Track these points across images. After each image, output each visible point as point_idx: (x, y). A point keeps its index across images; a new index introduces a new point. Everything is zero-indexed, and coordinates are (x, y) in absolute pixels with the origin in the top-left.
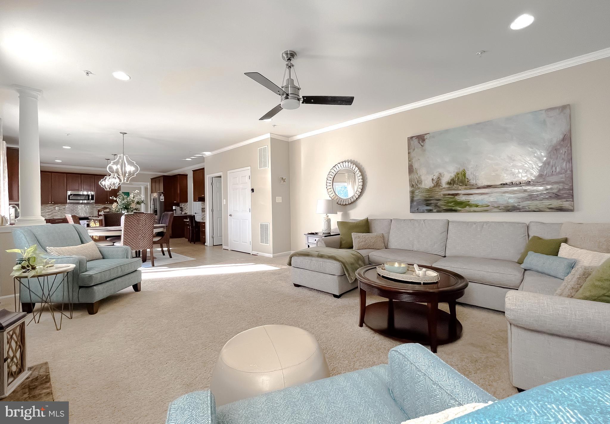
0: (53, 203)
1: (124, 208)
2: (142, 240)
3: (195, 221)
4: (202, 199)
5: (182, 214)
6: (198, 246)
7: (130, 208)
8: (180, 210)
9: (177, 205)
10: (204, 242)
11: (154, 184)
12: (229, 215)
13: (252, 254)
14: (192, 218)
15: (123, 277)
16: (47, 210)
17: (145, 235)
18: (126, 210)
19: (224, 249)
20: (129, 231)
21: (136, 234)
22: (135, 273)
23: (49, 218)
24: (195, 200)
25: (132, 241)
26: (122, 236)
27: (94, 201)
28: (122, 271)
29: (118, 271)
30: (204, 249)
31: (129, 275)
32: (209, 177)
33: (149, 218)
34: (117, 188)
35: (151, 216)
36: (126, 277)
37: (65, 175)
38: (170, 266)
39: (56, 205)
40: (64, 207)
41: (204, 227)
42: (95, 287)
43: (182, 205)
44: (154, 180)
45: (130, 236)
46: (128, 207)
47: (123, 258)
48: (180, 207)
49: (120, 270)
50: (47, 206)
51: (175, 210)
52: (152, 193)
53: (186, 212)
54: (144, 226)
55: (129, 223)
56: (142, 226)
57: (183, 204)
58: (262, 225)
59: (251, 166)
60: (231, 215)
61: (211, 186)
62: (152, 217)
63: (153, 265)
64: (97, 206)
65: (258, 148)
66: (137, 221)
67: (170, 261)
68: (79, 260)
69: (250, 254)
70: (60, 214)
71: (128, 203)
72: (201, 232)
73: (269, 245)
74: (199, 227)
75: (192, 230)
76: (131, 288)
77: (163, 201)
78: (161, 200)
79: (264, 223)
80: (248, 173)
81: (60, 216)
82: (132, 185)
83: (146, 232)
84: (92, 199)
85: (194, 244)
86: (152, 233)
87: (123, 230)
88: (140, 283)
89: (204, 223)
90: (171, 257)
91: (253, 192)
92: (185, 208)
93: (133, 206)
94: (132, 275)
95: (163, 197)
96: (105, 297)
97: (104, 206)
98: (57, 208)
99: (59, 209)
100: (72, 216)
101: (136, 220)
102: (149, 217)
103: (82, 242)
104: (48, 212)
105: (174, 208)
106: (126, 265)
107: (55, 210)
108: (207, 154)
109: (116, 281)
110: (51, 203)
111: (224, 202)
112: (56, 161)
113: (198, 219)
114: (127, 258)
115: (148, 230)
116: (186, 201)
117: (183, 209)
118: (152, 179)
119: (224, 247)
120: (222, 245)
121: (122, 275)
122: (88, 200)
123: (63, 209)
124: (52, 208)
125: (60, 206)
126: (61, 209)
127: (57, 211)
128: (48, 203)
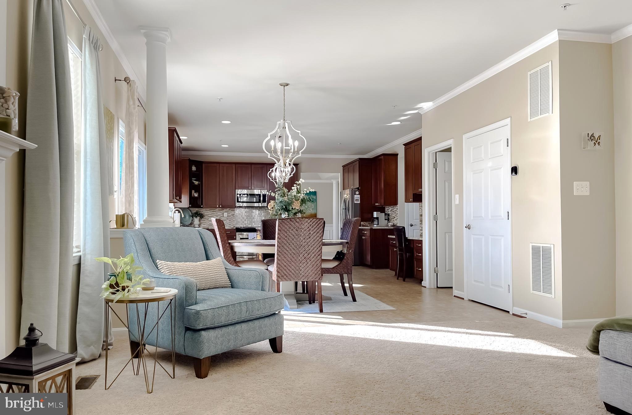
0: (221, 206)
1: (284, 209)
2: (305, 265)
3: (406, 239)
4: (418, 198)
5: (388, 226)
6: (410, 286)
7: (291, 209)
8: (385, 220)
9: (382, 210)
10: (420, 280)
11: (346, 175)
12: (465, 225)
13: (513, 314)
14: (400, 231)
15: (250, 323)
17: (309, 256)
18: (286, 213)
19: (455, 296)
20: (286, 248)
21: (295, 252)
22: (272, 318)
24: (407, 200)
25: (290, 265)
26: (275, 255)
27: (265, 204)
28: (248, 312)
29: (241, 310)
30: (420, 293)
31: (261, 321)
32: (429, 153)
33: (315, 226)
34: (287, 181)
35: (317, 222)
36: (256, 322)
37: (234, 166)
38: (347, 315)
39: (225, 210)
40: (232, 212)
41: (420, 250)
42: (203, 333)
43: (389, 210)
44: (347, 168)
45: (286, 256)
46: (289, 208)
47: (257, 289)
48: (386, 214)
49: (244, 308)
51: (377, 218)
52: (343, 190)
53: (395, 222)
54: (307, 239)
55: (284, 233)
56: (304, 239)
57: (391, 209)
58: (536, 250)
59: (511, 117)
60: (468, 227)
61: (432, 170)
62: (319, 224)
63: (321, 311)
65: (529, 73)
66: (297, 230)
67: (352, 307)
68: (185, 284)
69: (508, 312)
71: (290, 202)
72: (415, 260)
73: (553, 296)
74: (413, 249)
75: (401, 255)
76: (265, 345)
77: (359, 202)
78: (355, 202)
79: (541, 245)
80: (506, 133)
81: (228, 225)
82: (320, 179)
83: (310, 251)
84: (264, 201)
85: (404, 281)
86: (320, 252)
87: (276, 246)
88: (281, 337)
89: (420, 242)
90: (354, 300)
91: (516, 173)
92: (394, 215)
93: (296, 206)
94: (267, 321)
95: (359, 196)
96: (219, 352)
98: (226, 214)
99: (228, 216)
100: (216, 220)
101: (294, 228)
102: (314, 223)
103: (208, 258)
105: (375, 214)
106: (255, 302)
107: (224, 217)
108: (426, 106)
109: (238, 327)
110: (219, 207)
111: (456, 199)
112: (222, 146)
113: (411, 235)
114: (263, 290)
115: (314, 246)
116: (395, 203)
117: (390, 217)
118: (344, 166)
119: (456, 292)
120: (452, 288)
121: (248, 318)
122: (259, 202)
123: (232, 215)
124: (221, 213)
125: (229, 212)
126: (230, 216)
127: (226, 218)
128: (216, 207)
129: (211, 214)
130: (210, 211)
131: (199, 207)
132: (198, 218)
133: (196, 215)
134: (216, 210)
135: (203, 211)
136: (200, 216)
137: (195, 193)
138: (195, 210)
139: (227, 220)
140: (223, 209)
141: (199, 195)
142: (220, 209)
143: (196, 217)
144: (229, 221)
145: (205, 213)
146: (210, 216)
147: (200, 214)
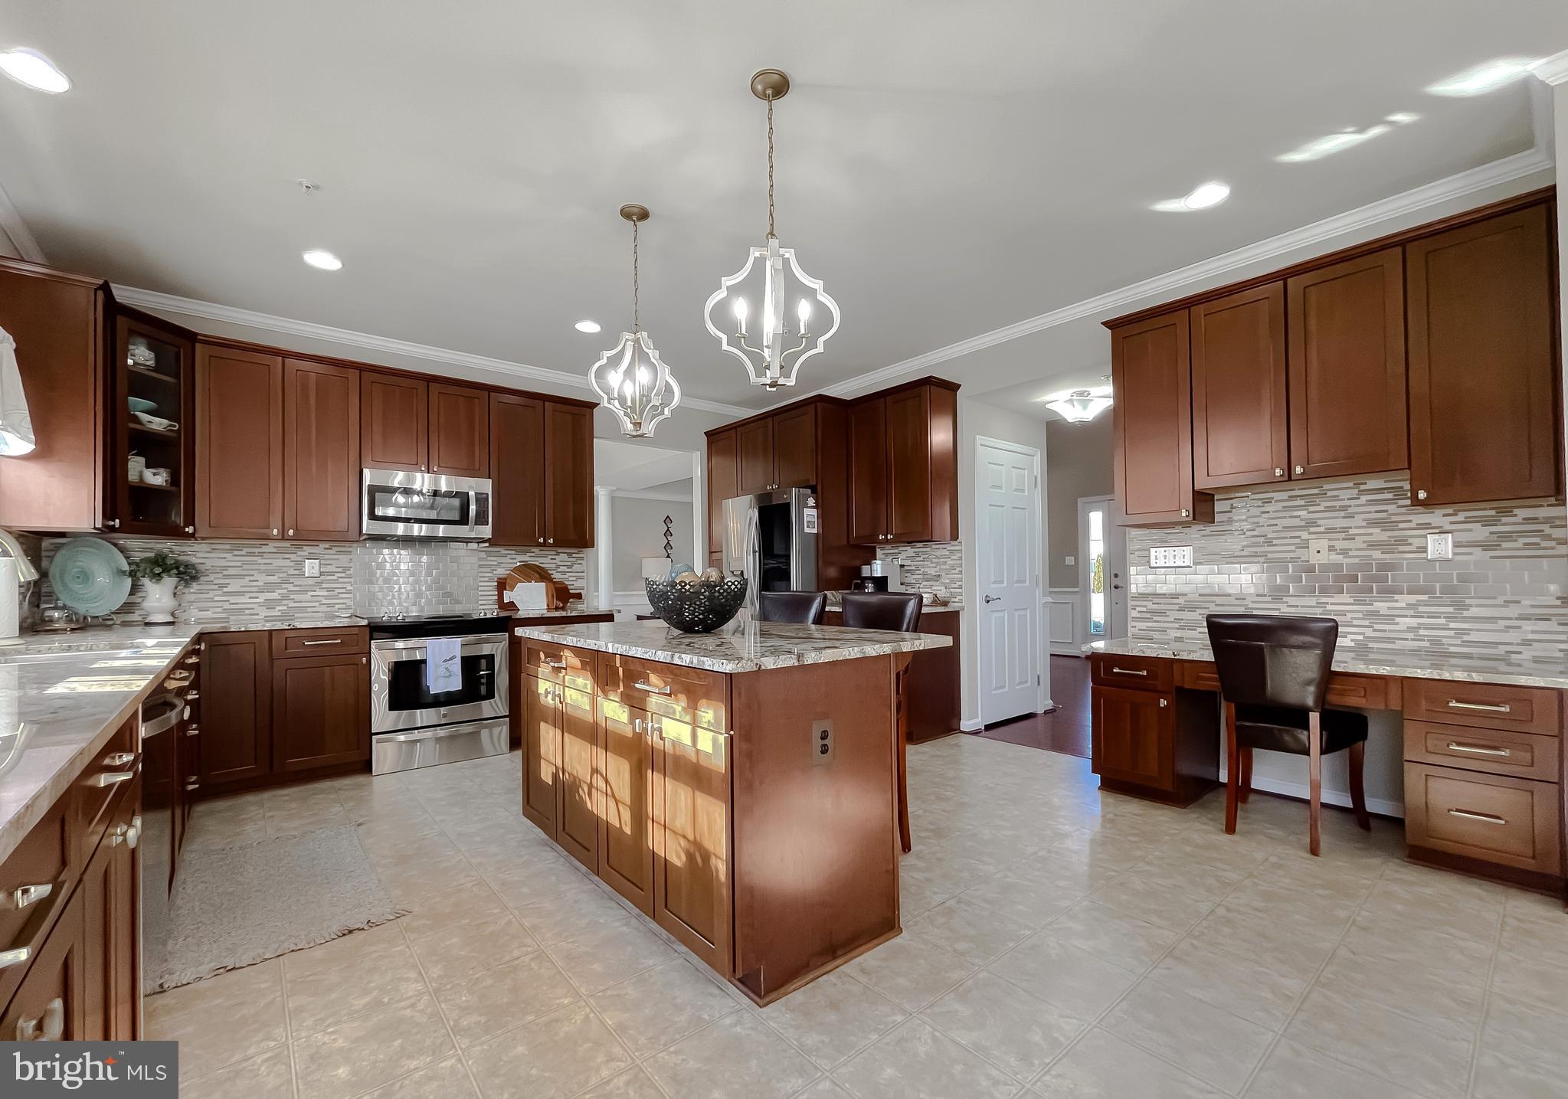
0: (291, 532)
16: (263, 578)
23: (268, 626)
27: (486, 531)
39: (307, 550)
40: (344, 559)
50: (261, 555)
51: (879, 580)
64: (493, 561)
70: (326, 598)
78: (807, 530)
81: (323, 608)
84: (481, 519)
95: (816, 512)
97: (526, 558)
98: (311, 567)
99: (322, 574)
104: (269, 587)
105: (877, 568)
107: (301, 575)
110: (283, 537)
122: (463, 520)
123: (340, 570)
124: (287, 563)
125: (327, 557)
126: (332, 574)
127: (311, 582)
128: (268, 538)
129: (239, 564)
130: (236, 553)
131: (177, 533)
132: (169, 582)
133: (158, 570)
134: (265, 549)
135: (195, 552)
136: (179, 574)
137: (148, 466)
138: (143, 546)
139: (317, 588)
140: (300, 547)
141: (174, 480)
142: (287, 544)
143: (158, 577)
144: (325, 593)
145: (209, 564)
146: (231, 571)
147: (177, 565)
